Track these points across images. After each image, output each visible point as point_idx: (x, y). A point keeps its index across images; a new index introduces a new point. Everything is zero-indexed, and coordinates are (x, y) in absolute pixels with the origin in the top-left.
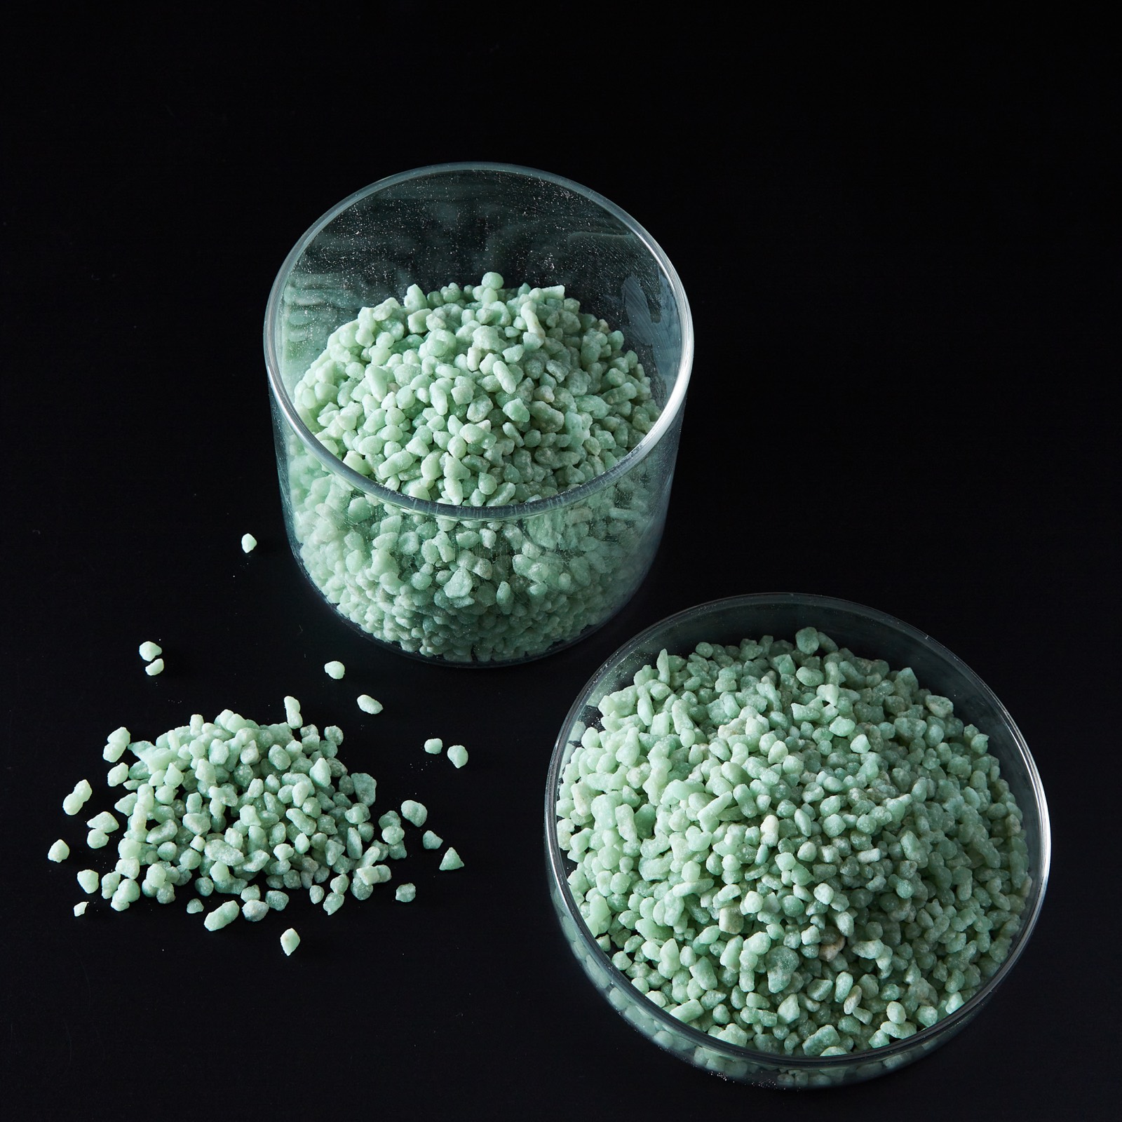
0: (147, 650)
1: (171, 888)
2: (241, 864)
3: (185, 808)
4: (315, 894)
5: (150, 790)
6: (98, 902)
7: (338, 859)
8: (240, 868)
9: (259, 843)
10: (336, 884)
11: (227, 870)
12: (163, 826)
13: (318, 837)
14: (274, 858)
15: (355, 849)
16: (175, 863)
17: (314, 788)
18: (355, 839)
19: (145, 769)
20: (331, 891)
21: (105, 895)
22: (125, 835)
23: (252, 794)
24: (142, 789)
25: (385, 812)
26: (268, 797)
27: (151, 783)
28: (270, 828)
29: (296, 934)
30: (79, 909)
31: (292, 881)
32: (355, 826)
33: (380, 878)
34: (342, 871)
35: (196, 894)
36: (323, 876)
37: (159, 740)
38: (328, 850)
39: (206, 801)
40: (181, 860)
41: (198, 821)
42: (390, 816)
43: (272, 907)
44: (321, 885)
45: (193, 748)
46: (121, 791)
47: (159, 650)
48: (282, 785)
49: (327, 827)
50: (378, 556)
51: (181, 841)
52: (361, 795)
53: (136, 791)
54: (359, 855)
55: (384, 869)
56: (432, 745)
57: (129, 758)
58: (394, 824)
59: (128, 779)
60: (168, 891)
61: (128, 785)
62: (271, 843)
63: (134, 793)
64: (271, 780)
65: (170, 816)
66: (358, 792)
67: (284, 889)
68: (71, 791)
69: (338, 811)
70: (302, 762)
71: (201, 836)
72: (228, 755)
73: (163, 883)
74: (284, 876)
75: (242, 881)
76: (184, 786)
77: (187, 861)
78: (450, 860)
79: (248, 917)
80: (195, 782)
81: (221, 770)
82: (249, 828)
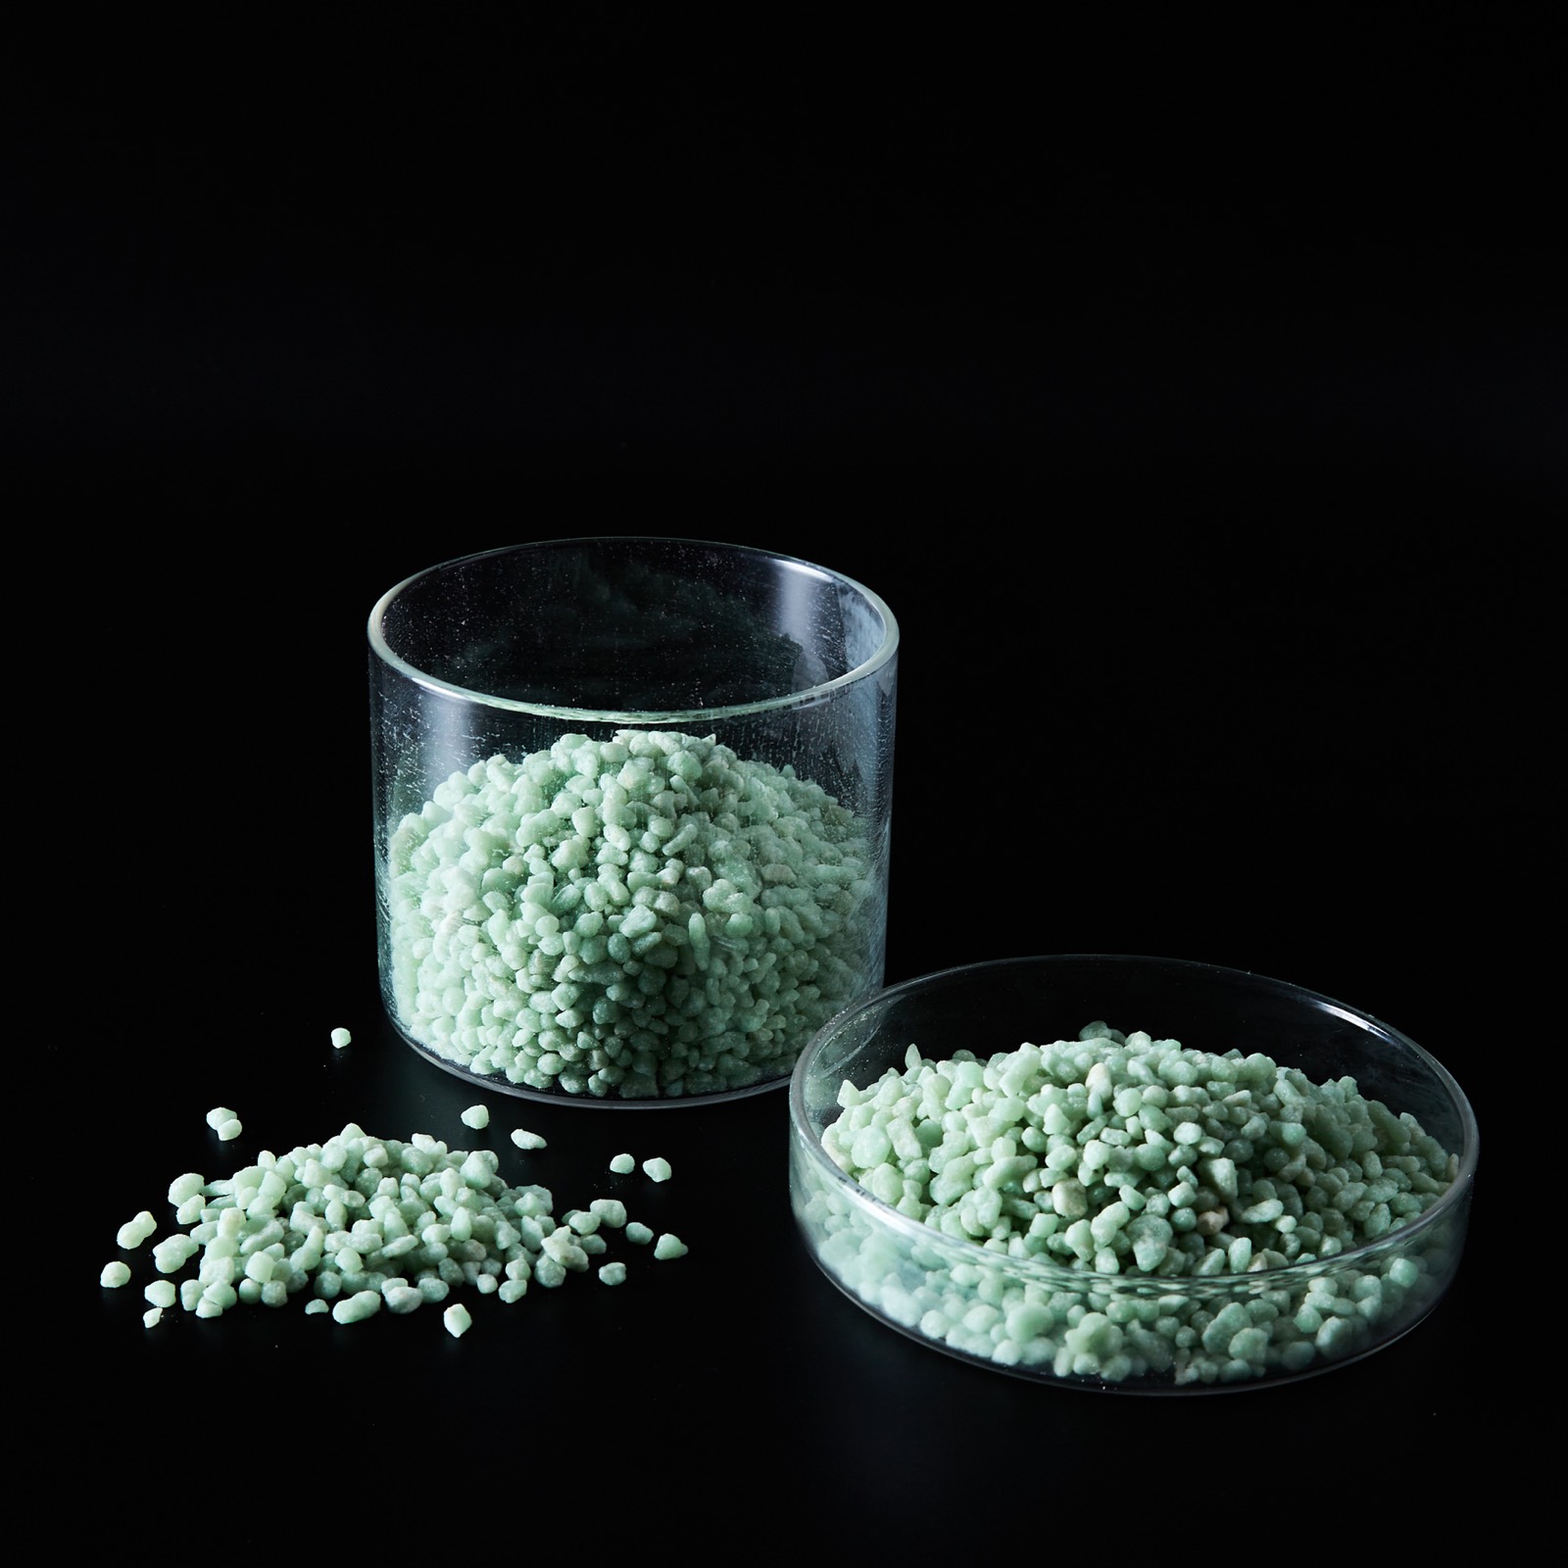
0: (216, 1116)
1: (282, 1285)
2: (378, 1247)
4: (485, 1284)
5: (238, 1212)
6: (177, 1313)
7: (512, 1243)
8: (377, 1253)
9: (400, 1231)
10: (515, 1269)
11: (359, 1257)
12: (263, 1228)
13: (482, 1219)
14: (422, 1244)
15: (534, 1235)
18: (532, 1227)
20: (508, 1277)
21: (187, 1305)
22: (206, 1258)
23: (383, 1191)
24: (226, 1213)
25: (569, 1212)
26: (406, 1191)
27: (240, 1205)
28: (413, 1220)
29: (465, 1310)
30: (151, 1316)
31: (451, 1270)
32: (532, 1216)
33: (576, 1257)
34: (520, 1255)
35: (317, 1294)
36: (493, 1265)
38: (498, 1230)
42: (577, 1213)
43: (426, 1295)
44: (492, 1273)
47: (232, 1114)
48: (424, 1181)
51: (290, 1242)
53: (217, 1218)
54: (541, 1241)
55: (577, 1251)
56: (621, 1163)
60: (277, 1290)
61: (205, 1217)
62: (416, 1232)
63: (214, 1220)
64: (409, 1179)
68: (131, 1219)
72: (346, 1156)
73: (269, 1278)
74: (440, 1264)
75: (380, 1275)
76: (287, 1202)
77: (299, 1261)
78: (668, 1245)
79: (395, 1306)
80: (302, 1195)
81: (337, 1178)
82: (384, 1217)
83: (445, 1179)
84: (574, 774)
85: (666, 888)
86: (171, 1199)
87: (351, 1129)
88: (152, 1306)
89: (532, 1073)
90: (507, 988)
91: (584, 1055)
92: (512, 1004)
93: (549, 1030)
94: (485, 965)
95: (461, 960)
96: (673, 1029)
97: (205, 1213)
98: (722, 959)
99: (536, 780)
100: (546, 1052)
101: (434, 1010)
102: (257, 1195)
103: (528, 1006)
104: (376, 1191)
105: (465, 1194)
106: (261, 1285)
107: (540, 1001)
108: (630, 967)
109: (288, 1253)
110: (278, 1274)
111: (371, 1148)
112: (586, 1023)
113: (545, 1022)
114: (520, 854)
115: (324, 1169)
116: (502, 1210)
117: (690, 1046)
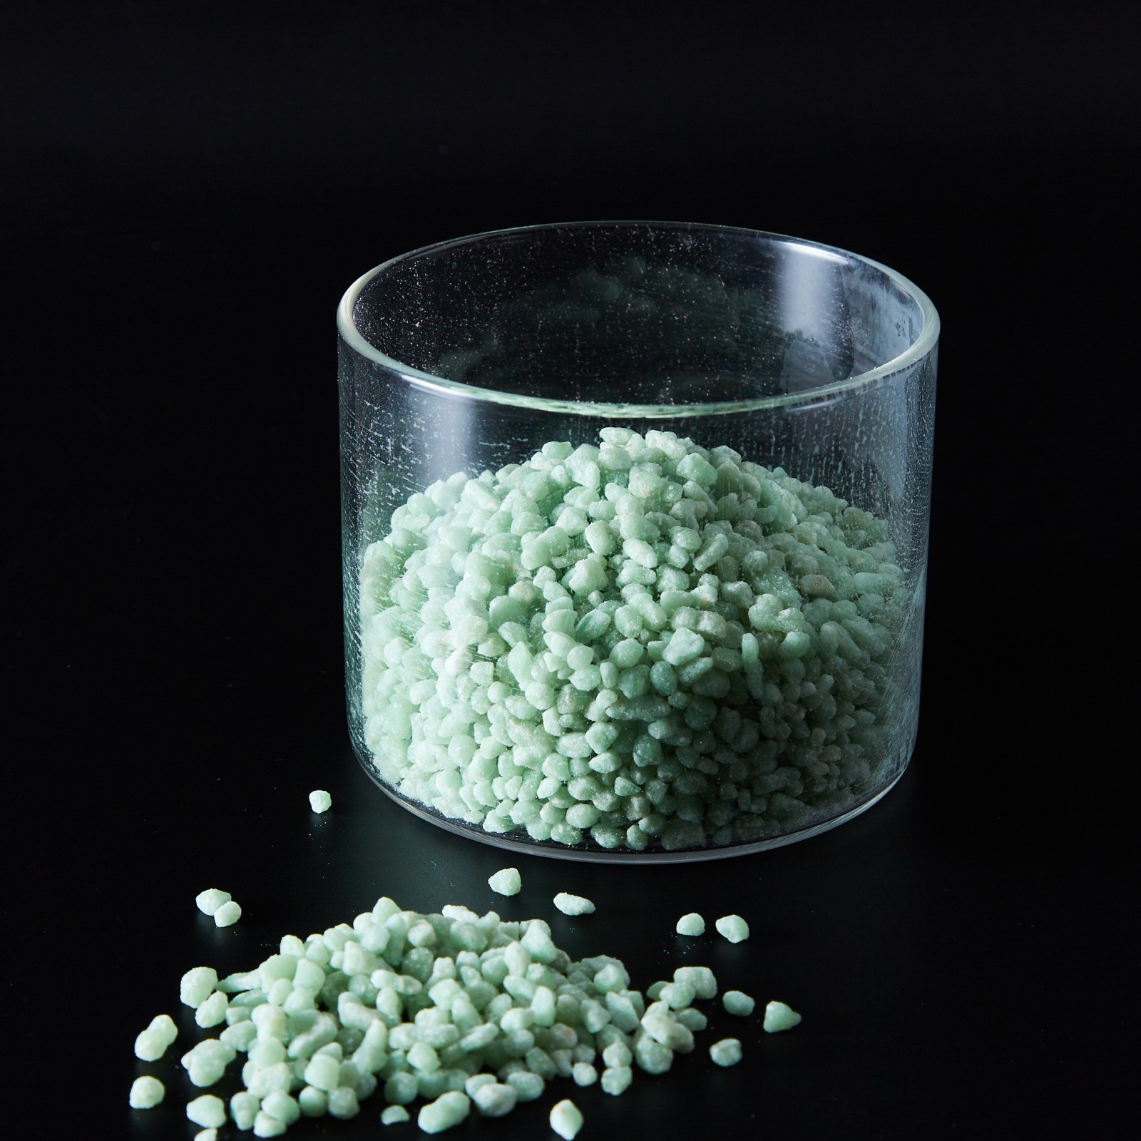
0: (208, 898)
1: (351, 1092)
2: (456, 1041)
4: (584, 1074)
7: (605, 1025)
8: (455, 1047)
9: (473, 1024)
10: (614, 1054)
11: (434, 1054)
12: (313, 1026)
13: (566, 998)
15: (626, 1014)
18: (622, 1004)
19: (257, 996)
20: (608, 1066)
21: (242, 1121)
23: (440, 974)
24: (258, 1012)
25: (653, 984)
26: (468, 972)
27: (274, 1001)
29: (576, 1107)
31: (541, 1062)
32: (616, 991)
34: (615, 1039)
35: (392, 1100)
36: (587, 1051)
38: (586, 1010)
44: (588, 1062)
46: (223, 1026)
47: (226, 895)
48: (485, 959)
50: (554, 640)
51: (348, 1040)
54: (635, 1020)
56: (689, 924)
60: (347, 1096)
63: (245, 1022)
64: (466, 957)
68: (146, 1027)
72: (388, 936)
73: (335, 1084)
74: (528, 1054)
75: (461, 1074)
76: (327, 994)
78: (777, 1015)
79: (488, 1108)
80: (343, 983)
81: (381, 961)
82: (451, 1004)
83: (510, 955)
84: (573, 485)
85: (706, 607)
86: (185, 998)
87: (384, 904)
88: (199, 1129)
89: (561, 828)
90: (532, 732)
91: (622, 804)
92: (536, 749)
93: (582, 776)
94: (504, 707)
95: (474, 702)
96: (724, 768)
97: (231, 1014)
98: (776, 684)
99: (530, 494)
100: (577, 802)
101: (435, 761)
102: (292, 989)
103: (554, 751)
104: (431, 973)
105: (537, 971)
106: (326, 1093)
107: (572, 745)
108: (678, 699)
109: (347, 1053)
110: (346, 1079)
111: (414, 925)
112: (625, 765)
113: (577, 767)
114: (527, 578)
115: (366, 952)
116: (580, 987)
117: (739, 786)
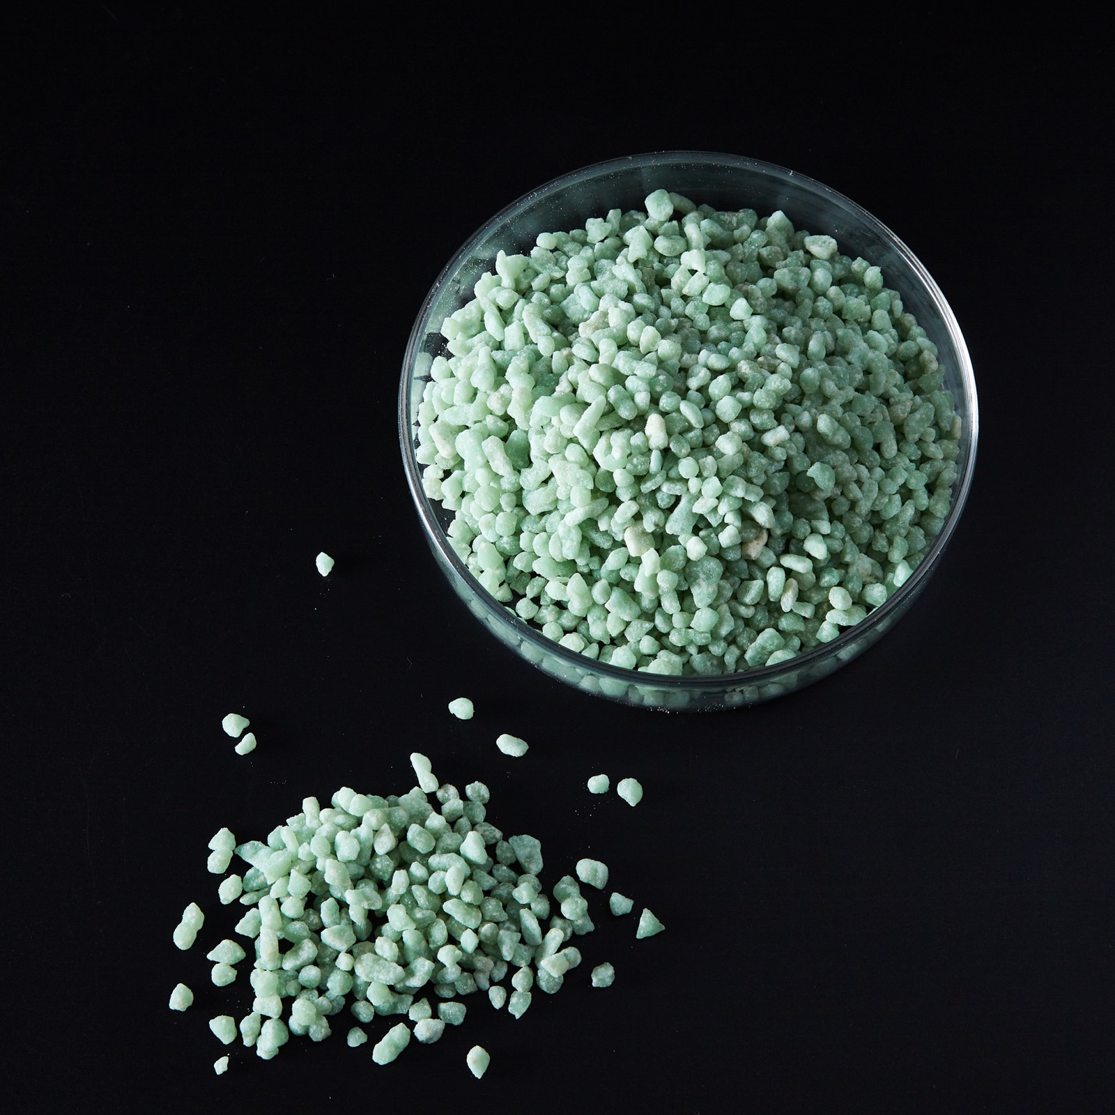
0: (232, 724)
1: (324, 1022)
2: (403, 980)
3: (320, 918)
4: (496, 997)
5: (273, 904)
6: (241, 1053)
7: (515, 951)
8: (402, 985)
9: (418, 948)
10: (519, 984)
12: (300, 948)
13: (487, 929)
14: (440, 966)
15: (534, 935)
16: (322, 991)
17: (468, 868)
18: (530, 923)
19: (262, 878)
20: (515, 989)
21: (247, 1042)
22: (255, 965)
23: (398, 890)
24: (263, 903)
25: (558, 880)
26: (418, 891)
28: (427, 927)
29: (484, 1050)
30: (221, 1066)
31: (466, 987)
32: (528, 906)
33: (570, 964)
34: (523, 964)
35: (355, 1022)
36: (500, 973)
37: (271, 838)
38: (502, 943)
39: (342, 906)
40: (329, 985)
41: (340, 935)
42: (565, 883)
43: (448, 1022)
44: (500, 983)
45: (316, 847)
46: (238, 910)
47: (246, 723)
48: (431, 872)
49: (495, 914)
51: (325, 961)
52: (526, 864)
53: (256, 905)
54: (540, 941)
55: (572, 952)
56: (597, 784)
57: (238, 866)
58: (572, 894)
59: (244, 893)
60: (322, 1027)
61: (244, 901)
62: (431, 946)
63: (254, 910)
64: (417, 869)
65: (305, 934)
66: (522, 860)
67: (458, 998)
68: (180, 920)
69: (503, 891)
70: (449, 839)
71: (347, 952)
72: (359, 846)
73: (313, 1019)
76: (313, 896)
77: (336, 985)
78: (647, 925)
79: (424, 1042)
80: (325, 890)
105: (469, 889)
106: (308, 1027)
